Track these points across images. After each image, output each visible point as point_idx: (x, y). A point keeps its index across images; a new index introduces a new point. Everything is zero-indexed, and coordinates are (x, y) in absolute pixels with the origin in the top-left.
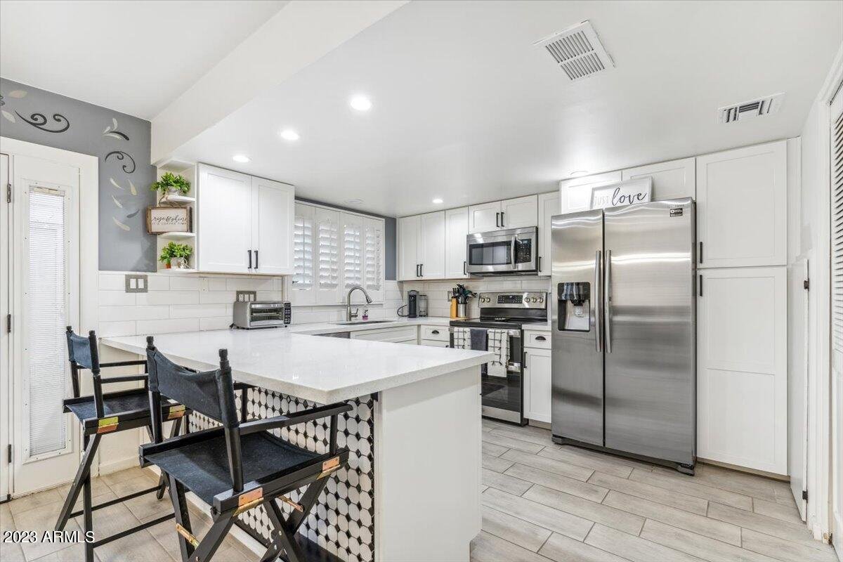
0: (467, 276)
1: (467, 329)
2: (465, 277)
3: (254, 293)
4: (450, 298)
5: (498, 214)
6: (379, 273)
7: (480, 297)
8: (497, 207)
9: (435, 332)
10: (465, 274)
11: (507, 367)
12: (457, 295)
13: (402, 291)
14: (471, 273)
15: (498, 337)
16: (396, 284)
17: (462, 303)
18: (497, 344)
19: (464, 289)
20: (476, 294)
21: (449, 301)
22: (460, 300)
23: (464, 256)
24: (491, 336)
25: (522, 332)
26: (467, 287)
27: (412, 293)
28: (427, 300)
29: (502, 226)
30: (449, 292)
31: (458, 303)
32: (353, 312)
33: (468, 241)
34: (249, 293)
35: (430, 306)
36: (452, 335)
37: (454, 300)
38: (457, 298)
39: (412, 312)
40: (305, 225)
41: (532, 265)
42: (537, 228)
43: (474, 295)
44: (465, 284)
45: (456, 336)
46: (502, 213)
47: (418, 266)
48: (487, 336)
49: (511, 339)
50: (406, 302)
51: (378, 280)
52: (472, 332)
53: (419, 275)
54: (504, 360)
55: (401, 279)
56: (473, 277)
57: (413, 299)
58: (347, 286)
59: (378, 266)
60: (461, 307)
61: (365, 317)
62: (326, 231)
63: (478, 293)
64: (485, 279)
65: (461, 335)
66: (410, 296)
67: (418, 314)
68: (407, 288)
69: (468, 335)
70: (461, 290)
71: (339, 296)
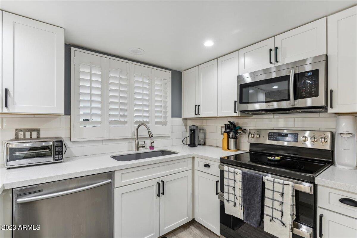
0: (237, 114)
1: (239, 171)
2: (235, 115)
3: (38, 131)
4: (223, 132)
5: (271, 50)
6: (165, 112)
7: (249, 133)
8: (271, 44)
9: (207, 166)
10: (235, 112)
11: (292, 230)
12: (228, 130)
13: (186, 126)
14: (242, 112)
15: (279, 188)
16: (182, 120)
17: (232, 138)
18: (277, 197)
19: (235, 126)
20: (245, 129)
21: (222, 134)
22: (231, 135)
23: (234, 95)
24: (268, 185)
25: (315, 187)
26: (237, 123)
27: (192, 128)
28: (205, 133)
29: (277, 61)
30: (222, 127)
31: (229, 137)
32: (141, 143)
33: (238, 81)
34: (31, 130)
35: (207, 137)
36: (222, 172)
37: (226, 134)
38: (228, 133)
39: (192, 142)
40: (93, 72)
41: (320, 101)
42: (327, 57)
43: (244, 131)
44: (235, 121)
45: (226, 175)
46: (277, 48)
47: (196, 106)
48: (263, 184)
49: (298, 194)
50: (188, 135)
51: (165, 117)
52: (244, 174)
53: (197, 113)
54: (288, 219)
55: (185, 117)
56: (243, 114)
57: (193, 132)
58: (136, 123)
59: (165, 107)
60: (232, 141)
61: (152, 147)
62: (115, 78)
63: (248, 129)
64: (254, 116)
65: (231, 176)
66: (191, 130)
67: (196, 143)
68: (190, 123)
69: (239, 178)
70: (232, 127)
71: (129, 131)
